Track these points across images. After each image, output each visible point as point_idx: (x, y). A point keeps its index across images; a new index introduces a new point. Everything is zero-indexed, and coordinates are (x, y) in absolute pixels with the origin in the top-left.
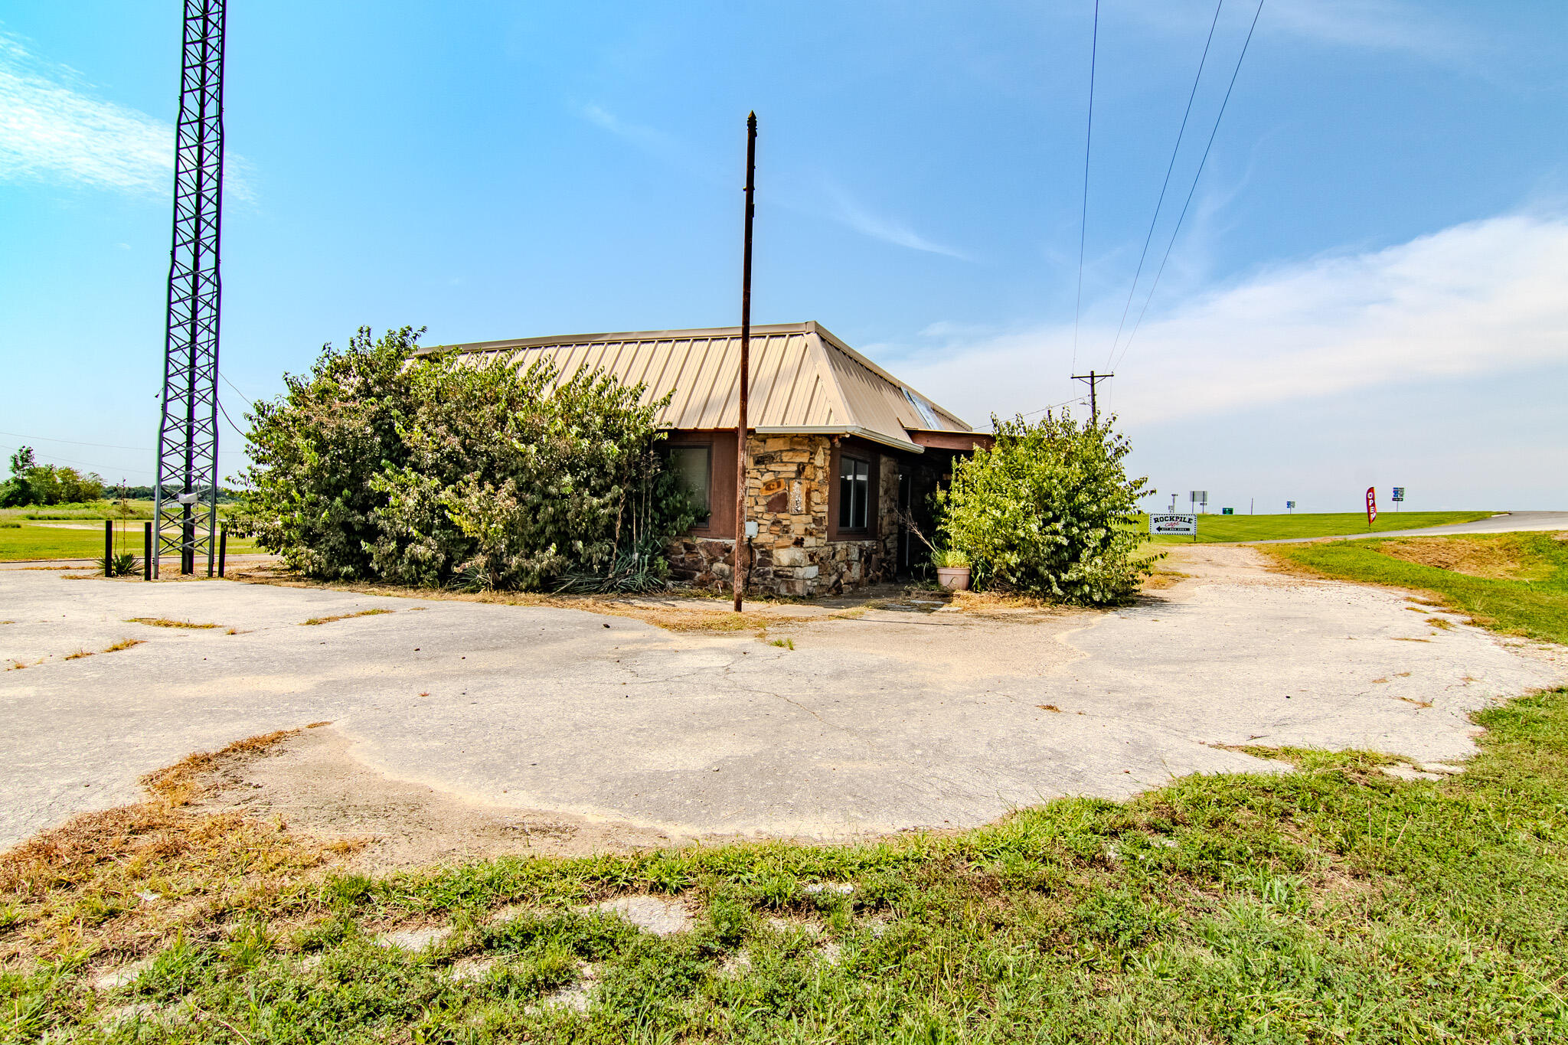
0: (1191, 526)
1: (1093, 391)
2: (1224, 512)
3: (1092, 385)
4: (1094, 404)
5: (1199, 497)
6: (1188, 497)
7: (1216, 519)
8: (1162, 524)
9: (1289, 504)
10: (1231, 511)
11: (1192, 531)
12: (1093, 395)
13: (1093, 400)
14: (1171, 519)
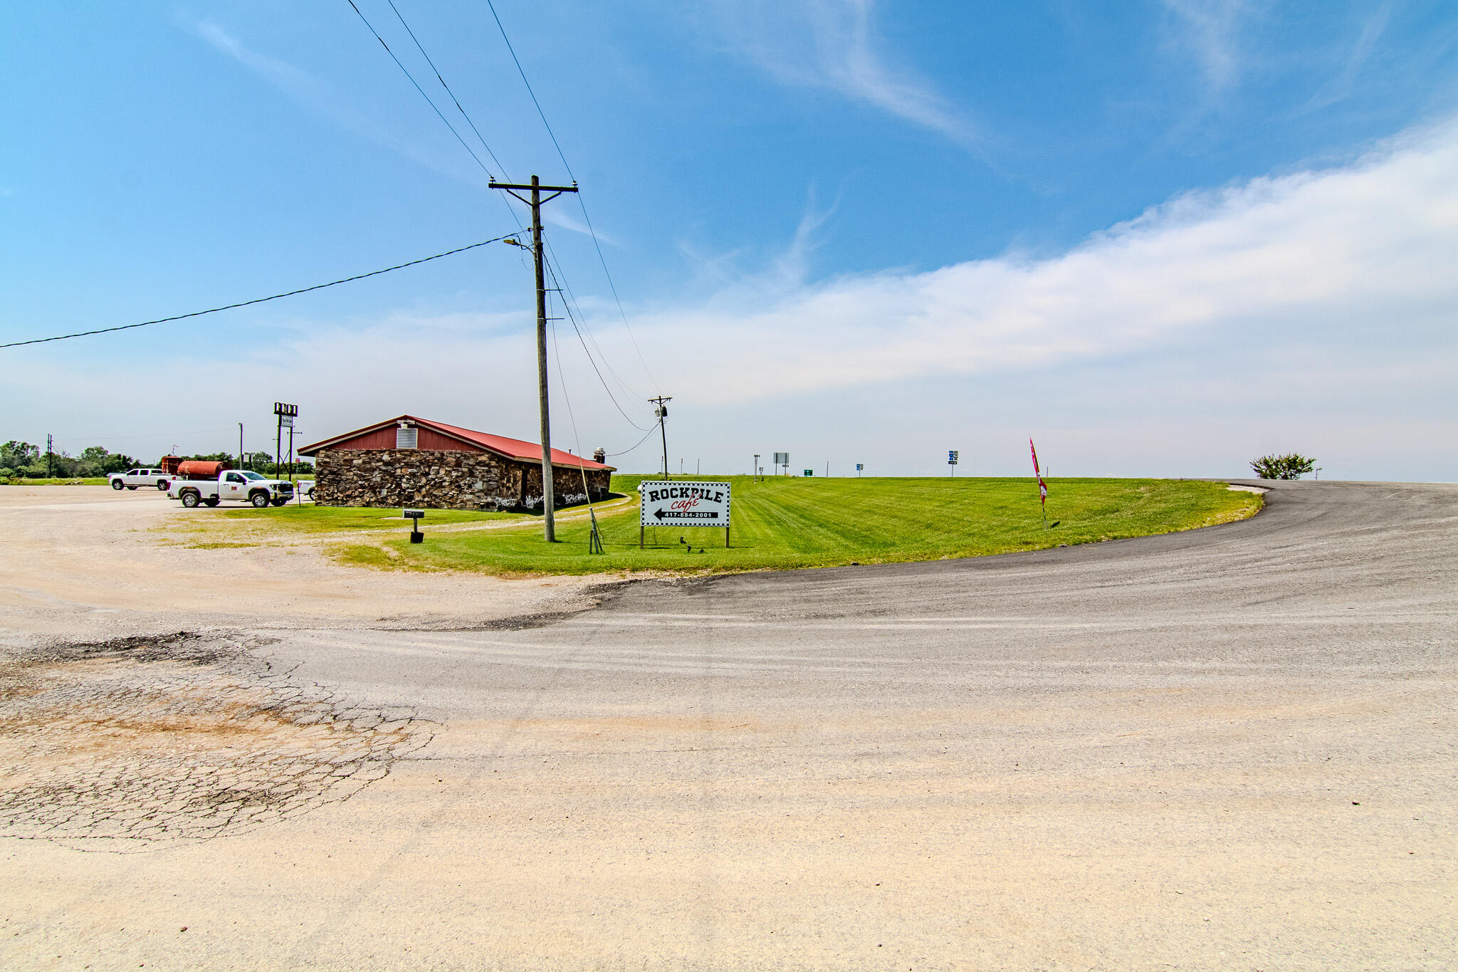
0: (721, 508)
1: (537, 219)
2: (806, 474)
3: (536, 206)
4: (539, 247)
5: (782, 459)
6: (772, 458)
7: (794, 482)
8: (666, 505)
9: (859, 467)
10: (811, 473)
11: (722, 519)
12: (538, 229)
13: (538, 237)
14: (684, 493)
